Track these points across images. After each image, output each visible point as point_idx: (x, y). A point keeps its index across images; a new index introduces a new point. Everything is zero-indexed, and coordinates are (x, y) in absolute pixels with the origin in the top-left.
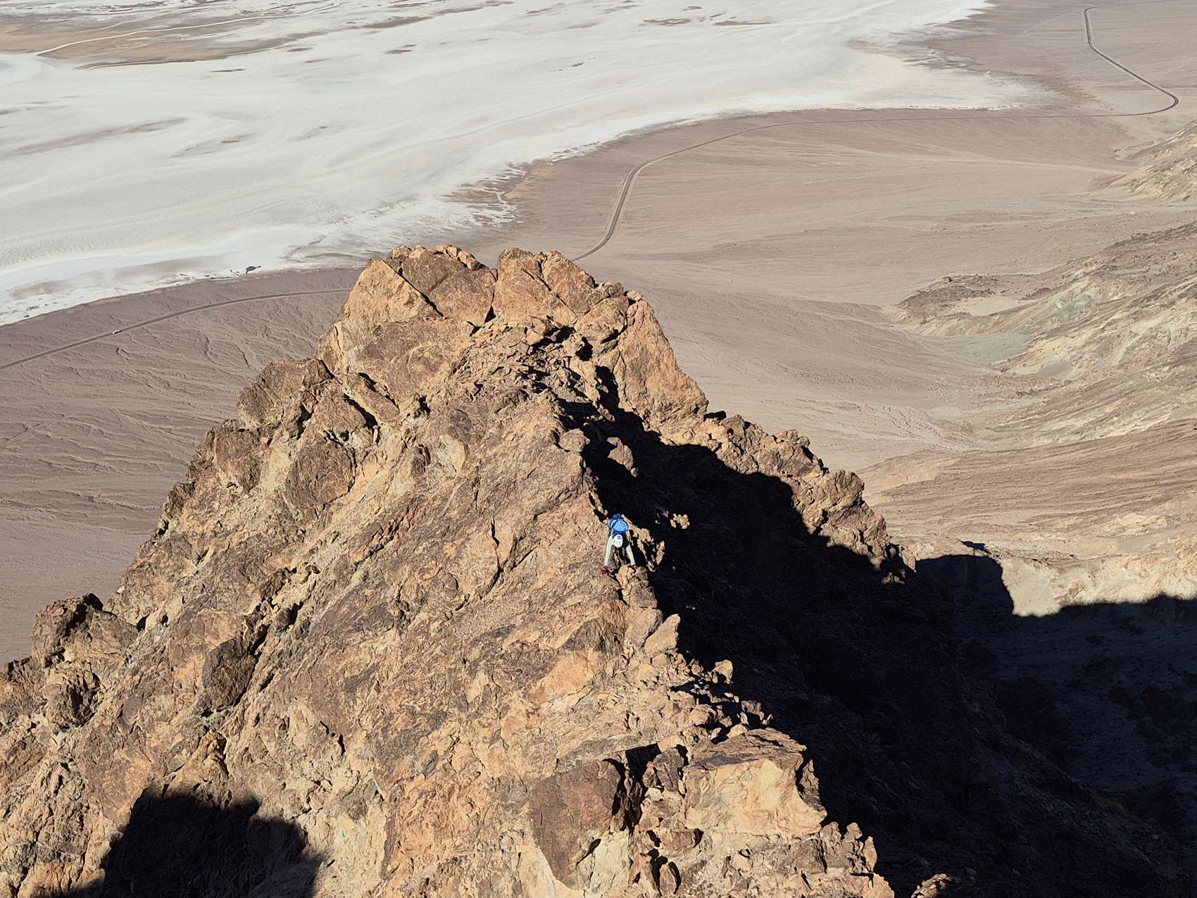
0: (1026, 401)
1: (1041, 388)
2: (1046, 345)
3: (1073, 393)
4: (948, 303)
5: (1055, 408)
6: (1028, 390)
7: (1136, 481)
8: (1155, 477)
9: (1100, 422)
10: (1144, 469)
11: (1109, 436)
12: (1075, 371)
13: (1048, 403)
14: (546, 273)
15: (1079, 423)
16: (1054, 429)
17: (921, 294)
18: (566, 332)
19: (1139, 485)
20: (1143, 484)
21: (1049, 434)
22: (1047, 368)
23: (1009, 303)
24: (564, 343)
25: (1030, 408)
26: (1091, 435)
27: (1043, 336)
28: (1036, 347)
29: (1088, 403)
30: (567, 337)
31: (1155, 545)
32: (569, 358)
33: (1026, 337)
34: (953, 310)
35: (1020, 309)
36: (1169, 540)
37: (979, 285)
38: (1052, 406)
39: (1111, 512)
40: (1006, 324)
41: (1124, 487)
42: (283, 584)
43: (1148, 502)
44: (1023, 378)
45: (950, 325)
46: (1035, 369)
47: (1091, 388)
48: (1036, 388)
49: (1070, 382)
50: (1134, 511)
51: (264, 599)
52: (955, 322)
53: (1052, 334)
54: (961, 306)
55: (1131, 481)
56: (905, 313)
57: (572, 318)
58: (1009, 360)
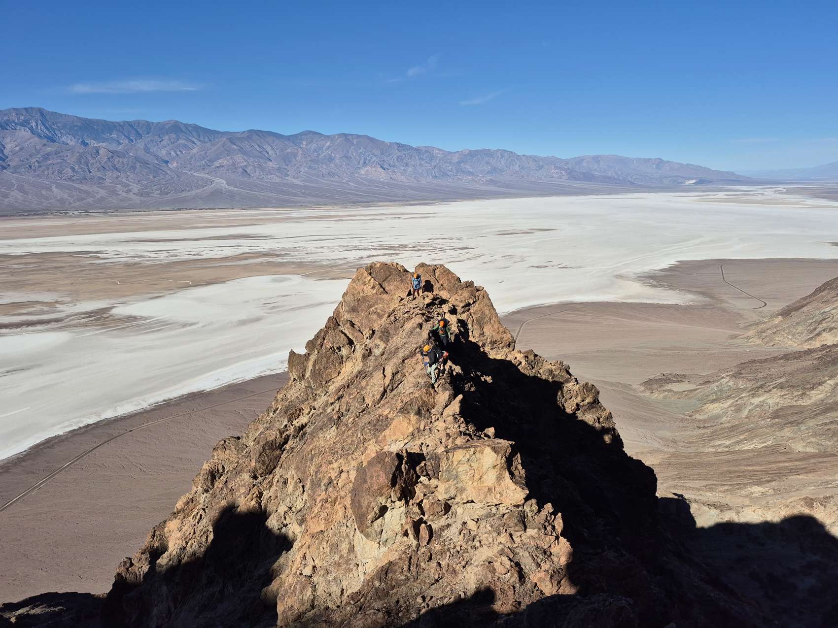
0: (702, 431)
1: (709, 425)
2: (711, 406)
3: (724, 428)
4: (663, 385)
5: (716, 435)
6: (702, 426)
7: (758, 471)
8: (767, 470)
9: (738, 443)
10: (761, 465)
11: (743, 449)
12: (724, 418)
13: (712, 433)
14: (437, 275)
15: (728, 443)
16: (716, 444)
17: (650, 380)
18: (443, 302)
19: (759, 473)
20: (761, 473)
21: (713, 446)
22: (711, 417)
23: (692, 387)
24: (443, 306)
25: (704, 434)
26: (734, 448)
27: (708, 402)
28: (706, 407)
29: (732, 433)
30: (445, 304)
31: (768, 502)
32: (445, 313)
33: (701, 402)
34: (665, 388)
35: (698, 389)
36: (775, 501)
37: (677, 378)
38: (714, 434)
39: (745, 485)
40: (691, 396)
41: (751, 474)
42: (299, 415)
43: (763, 481)
44: (700, 421)
45: (664, 395)
46: (706, 417)
47: (732, 427)
48: (706, 425)
49: (722, 423)
50: (757, 485)
51: (289, 422)
52: (666, 393)
53: (713, 401)
54: (669, 386)
55: (755, 471)
56: (643, 388)
57: (448, 296)
58: (693, 412)
